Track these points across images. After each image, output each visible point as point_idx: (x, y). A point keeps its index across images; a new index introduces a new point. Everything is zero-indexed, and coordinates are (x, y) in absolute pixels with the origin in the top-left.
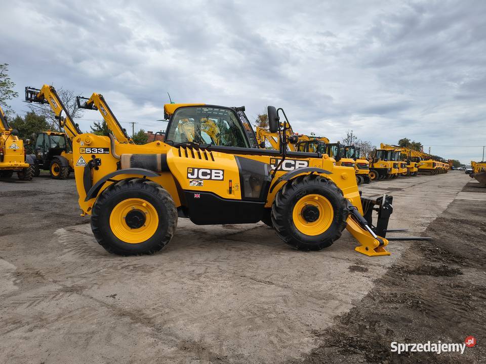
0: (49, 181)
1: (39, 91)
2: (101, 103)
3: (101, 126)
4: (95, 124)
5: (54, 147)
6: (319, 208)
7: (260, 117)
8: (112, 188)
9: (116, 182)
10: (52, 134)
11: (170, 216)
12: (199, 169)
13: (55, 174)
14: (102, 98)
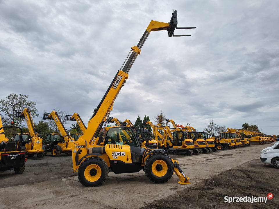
0: (51, 158)
1: (50, 114)
2: (78, 117)
3: (76, 126)
4: (73, 125)
5: (55, 140)
6: (162, 166)
7: (158, 116)
8: (85, 161)
9: (87, 158)
10: (55, 135)
11: (106, 170)
12: (116, 152)
13: (54, 154)
14: (78, 115)
